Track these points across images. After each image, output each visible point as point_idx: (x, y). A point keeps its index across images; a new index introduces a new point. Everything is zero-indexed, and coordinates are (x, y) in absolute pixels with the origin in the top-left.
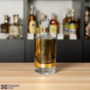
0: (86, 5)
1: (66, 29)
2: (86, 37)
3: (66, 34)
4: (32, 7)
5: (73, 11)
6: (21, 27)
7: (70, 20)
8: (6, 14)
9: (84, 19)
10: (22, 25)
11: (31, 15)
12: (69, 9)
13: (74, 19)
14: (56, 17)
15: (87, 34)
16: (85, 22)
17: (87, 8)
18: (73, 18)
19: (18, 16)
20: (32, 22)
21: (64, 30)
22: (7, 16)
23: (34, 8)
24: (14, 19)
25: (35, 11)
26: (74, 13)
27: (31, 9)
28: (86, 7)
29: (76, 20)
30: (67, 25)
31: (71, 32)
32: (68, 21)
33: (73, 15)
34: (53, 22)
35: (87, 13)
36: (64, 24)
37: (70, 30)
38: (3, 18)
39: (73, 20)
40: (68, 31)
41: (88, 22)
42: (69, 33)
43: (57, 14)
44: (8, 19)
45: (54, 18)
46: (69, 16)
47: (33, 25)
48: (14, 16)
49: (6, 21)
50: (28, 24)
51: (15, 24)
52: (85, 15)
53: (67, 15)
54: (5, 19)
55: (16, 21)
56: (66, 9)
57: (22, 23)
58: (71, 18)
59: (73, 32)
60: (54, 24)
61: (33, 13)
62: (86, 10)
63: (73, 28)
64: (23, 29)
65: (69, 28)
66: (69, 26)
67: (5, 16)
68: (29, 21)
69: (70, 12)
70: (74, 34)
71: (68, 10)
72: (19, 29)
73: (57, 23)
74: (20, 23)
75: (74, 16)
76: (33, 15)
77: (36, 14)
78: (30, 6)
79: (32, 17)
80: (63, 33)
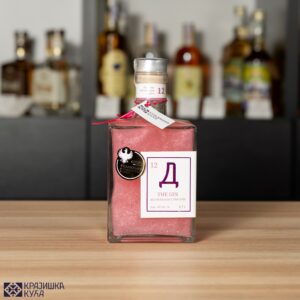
1: (236, 81)
3: (236, 98)
5: (259, 16)
6: (73, 74)
7: (247, 50)
8: (21, 27)
10: (78, 68)
11: (108, 33)
12: (245, 10)
13: (263, 45)
14: (198, 37)
18: (258, 41)
19: (62, 33)
20: (113, 58)
21: (227, 85)
22: (26, 35)
24: (49, 46)
25: (123, 15)
26: (264, 24)
27: (107, 9)
29: (270, 48)
30: (236, 67)
31: (252, 90)
32: (239, 51)
33: (258, 31)
34: (187, 57)
36: (226, 63)
37: (247, 86)
38: (11, 42)
39: (258, 48)
40: (241, 88)
42: (246, 96)
43: (200, 26)
44: (29, 45)
45: (189, 42)
46: (243, 33)
47: (117, 67)
48: (50, 34)
49: (21, 53)
50: (100, 65)
51: (52, 65)
53: (236, 31)
54: (18, 47)
55: (57, 52)
56: (235, 11)
57: (78, 60)
58: (251, 41)
59: (260, 91)
60: (191, 63)
61: (117, 24)
63: (258, 76)
64: (79, 81)
65: (244, 79)
66: (243, 70)
67: (17, 35)
68: (103, 51)
69: (247, 20)
70: (262, 98)
71: (240, 13)
72: (66, 83)
73: (202, 61)
74: (69, 60)
75: (264, 35)
76: (116, 32)
77: (127, 28)
79: (112, 40)
80: (224, 94)
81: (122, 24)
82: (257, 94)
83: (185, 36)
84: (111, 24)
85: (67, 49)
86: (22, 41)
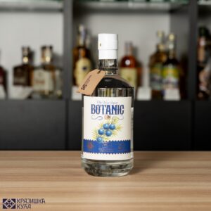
0: (201, 24)
1: (157, 77)
2: (201, 95)
3: (157, 87)
4: (82, 29)
5: (172, 37)
6: (57, 73)
7: (164, 58)
8: (26, 44)
9: (197, 55)
10: (61, 70)
11: (79, 48)
12: (163, 34)
13: (174, 55)
14: (134, 50)
15: (203, 88)
16: (198, 62)
17: (203, 31)
18: (172, 53)
19: (51, 48)
20: (82, 63)
21: (152, 80)
22: (29, 49)
23: (87, 32)
24: (43, 56)
25: (88, 37)
26: (175, 42)
27: (79, 33)
28: (200, 29)
29: (178, 57)
30: (158, 69)
31: (168, 83)
32: (159, 59)
33: (171, 46)
34: (128, 62)
35: (203, 43)
36: (152, 66)
37: (165, 80)
38: (19, 54)
39: (171, 57)
40: (161, 82)
41: (205, 62)
42: (164, 86)
43: (136, 43)
44: (30, 55)
45: (129, 53)
46: (162, 48)
47: (85, 68)
48: (44, 48)
49: (26, 60)
50: (74, 67)
51: (45, 67)
52: (198, 46)
53: (158, 46)
54: (24, 56)
55: (48, 59)
56: (157, 34)
57: (60, 64)
58: (167, 53)
59: (173, 83)
60: (130, 66)
61: (85, 42)
62: (200, 35)
63: (171, 74)
64: (61, 77)
65: (163, 76)
66: (162, 70)
67: (23, 49)
68: (76, 59)
69: (165, 40)
70: (174, 87)
71: (160, 35)
72: (54, 79)
73: (137, 65)
74: (55, 64)
75: (175, 49)
76: (84, 47)
77: (91, 45)
78: (78, 28)
79: (82, 52)
80: (151, 85)
81: (88, 42)
82: (171, 86)
83: (126, 49)
84: (81, 42)
85: (54, 58)
86: (26, 53)
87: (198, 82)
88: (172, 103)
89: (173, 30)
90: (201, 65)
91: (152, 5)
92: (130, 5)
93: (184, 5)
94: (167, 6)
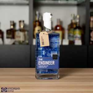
0: (91, 11)
1: (72, 35)
2: (91, 43)
3: (72, 39)
4: (37, 13)
5: (78, 17)
6: (26, 33)
7: (75, 26)
8: (12, 20)
10: (28, 31)
11: (36, 21)
12: (74, 15)
14: (61, 22)
15: (92, 39)
18: (78, 23)
19: (23, 21)
20: (37, 28)
21: (69, 36)
22: (13, 22)
23: (39, 14)
26: (79, 19)
27: (36, 15)
28: (91, 13)
29: (81, 25)
30: (72, 31)
31: (76, 37)
32: (73, 26)
33: (78, 21)
34: (58, 28)
35: (92, 19)
36: (69, 30)
38: (9, 24)
39: (78, 25)
40: (73, 37)
42: (75, 39)
44: (14, 25)
45: (59, 24)
46: (74, 21)
47: (39, 31)
48: (20, 22)
49: (12, 27)
51: (21, 30)
52: (90, 20)
53: (72, 21)
54: (11, 25)
55: (22, 27)
56: (72, 15)
57: (28, 29)
58: (76, 24)
60: (59, 30)
61: (39, 19)
62: (91, 16)
63: (78, 33)
64: (28, 34)
65: (74, 34)
66: (74, 32)
67: (11, 22)
68: (35, 26)
69: (75, 18)
70: (79, 39)
71: (73, 16)
72: (25, 35)
73: (62, 29)
74: (25, 29)
76: (38, 21)
78: (36, 12)
79: (37, 23)
81: (40, 19)
82: (77, 38)
83: (58, 22)
84: (37, 19)
85: (25, 26)
86: (12, 24)
87: (90, 37)
88: (78, 46)
89: (78, 13)
90: (91, 29)
91: (69, 2)
92: (59, 2)
93: (83, 2)
94: (76, 2)
